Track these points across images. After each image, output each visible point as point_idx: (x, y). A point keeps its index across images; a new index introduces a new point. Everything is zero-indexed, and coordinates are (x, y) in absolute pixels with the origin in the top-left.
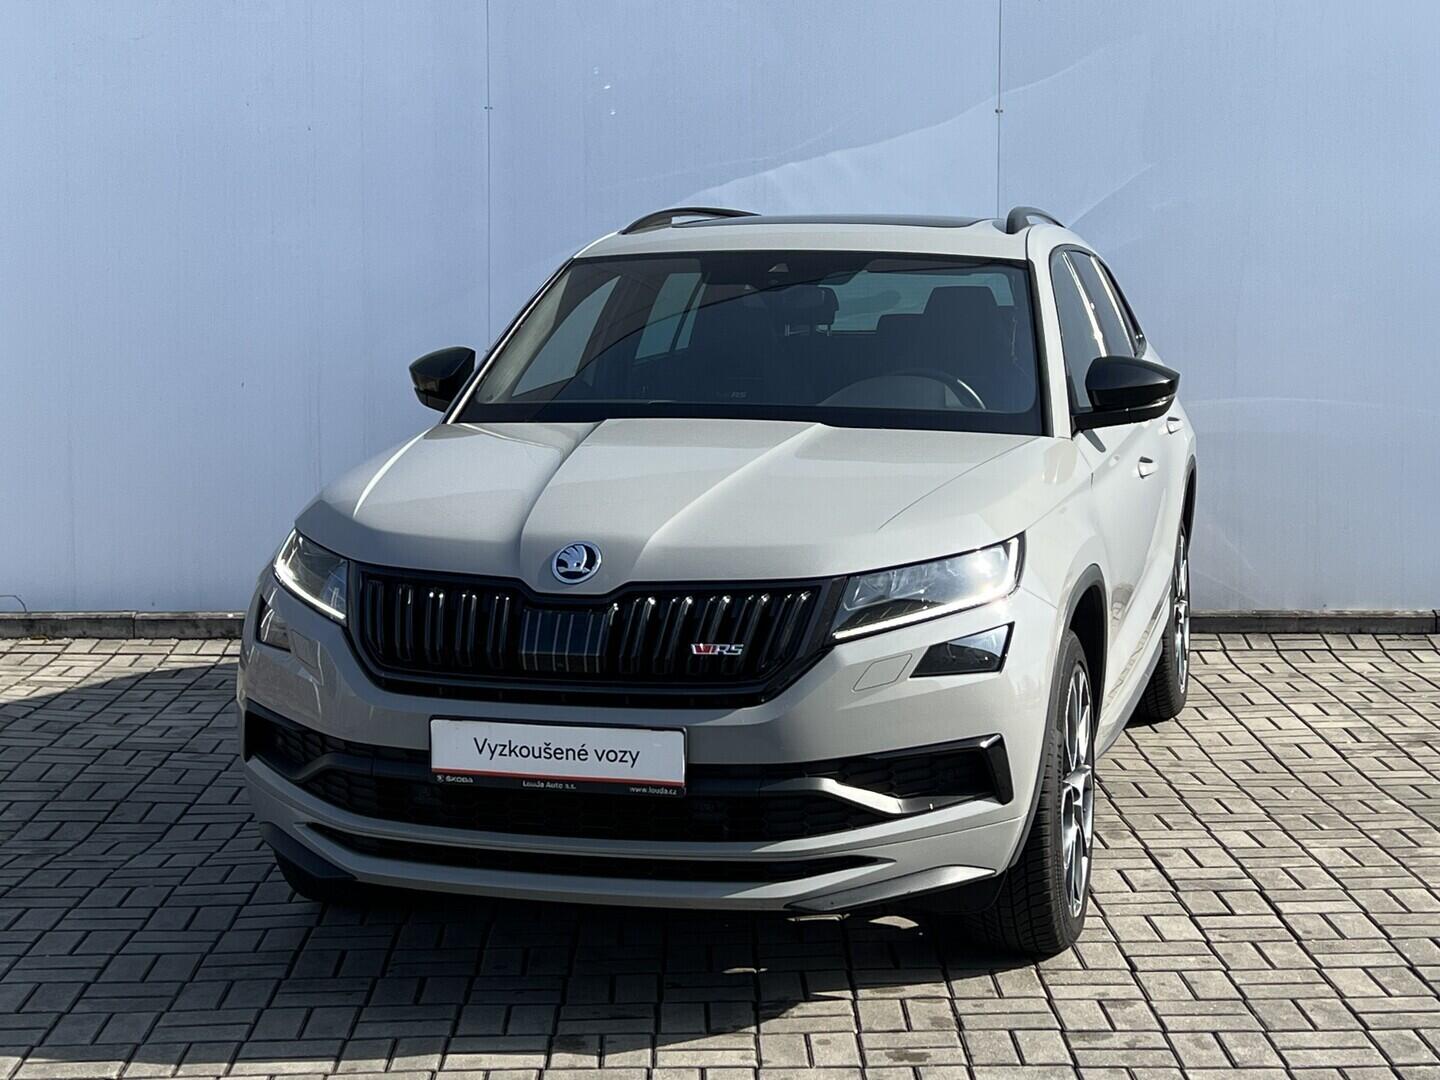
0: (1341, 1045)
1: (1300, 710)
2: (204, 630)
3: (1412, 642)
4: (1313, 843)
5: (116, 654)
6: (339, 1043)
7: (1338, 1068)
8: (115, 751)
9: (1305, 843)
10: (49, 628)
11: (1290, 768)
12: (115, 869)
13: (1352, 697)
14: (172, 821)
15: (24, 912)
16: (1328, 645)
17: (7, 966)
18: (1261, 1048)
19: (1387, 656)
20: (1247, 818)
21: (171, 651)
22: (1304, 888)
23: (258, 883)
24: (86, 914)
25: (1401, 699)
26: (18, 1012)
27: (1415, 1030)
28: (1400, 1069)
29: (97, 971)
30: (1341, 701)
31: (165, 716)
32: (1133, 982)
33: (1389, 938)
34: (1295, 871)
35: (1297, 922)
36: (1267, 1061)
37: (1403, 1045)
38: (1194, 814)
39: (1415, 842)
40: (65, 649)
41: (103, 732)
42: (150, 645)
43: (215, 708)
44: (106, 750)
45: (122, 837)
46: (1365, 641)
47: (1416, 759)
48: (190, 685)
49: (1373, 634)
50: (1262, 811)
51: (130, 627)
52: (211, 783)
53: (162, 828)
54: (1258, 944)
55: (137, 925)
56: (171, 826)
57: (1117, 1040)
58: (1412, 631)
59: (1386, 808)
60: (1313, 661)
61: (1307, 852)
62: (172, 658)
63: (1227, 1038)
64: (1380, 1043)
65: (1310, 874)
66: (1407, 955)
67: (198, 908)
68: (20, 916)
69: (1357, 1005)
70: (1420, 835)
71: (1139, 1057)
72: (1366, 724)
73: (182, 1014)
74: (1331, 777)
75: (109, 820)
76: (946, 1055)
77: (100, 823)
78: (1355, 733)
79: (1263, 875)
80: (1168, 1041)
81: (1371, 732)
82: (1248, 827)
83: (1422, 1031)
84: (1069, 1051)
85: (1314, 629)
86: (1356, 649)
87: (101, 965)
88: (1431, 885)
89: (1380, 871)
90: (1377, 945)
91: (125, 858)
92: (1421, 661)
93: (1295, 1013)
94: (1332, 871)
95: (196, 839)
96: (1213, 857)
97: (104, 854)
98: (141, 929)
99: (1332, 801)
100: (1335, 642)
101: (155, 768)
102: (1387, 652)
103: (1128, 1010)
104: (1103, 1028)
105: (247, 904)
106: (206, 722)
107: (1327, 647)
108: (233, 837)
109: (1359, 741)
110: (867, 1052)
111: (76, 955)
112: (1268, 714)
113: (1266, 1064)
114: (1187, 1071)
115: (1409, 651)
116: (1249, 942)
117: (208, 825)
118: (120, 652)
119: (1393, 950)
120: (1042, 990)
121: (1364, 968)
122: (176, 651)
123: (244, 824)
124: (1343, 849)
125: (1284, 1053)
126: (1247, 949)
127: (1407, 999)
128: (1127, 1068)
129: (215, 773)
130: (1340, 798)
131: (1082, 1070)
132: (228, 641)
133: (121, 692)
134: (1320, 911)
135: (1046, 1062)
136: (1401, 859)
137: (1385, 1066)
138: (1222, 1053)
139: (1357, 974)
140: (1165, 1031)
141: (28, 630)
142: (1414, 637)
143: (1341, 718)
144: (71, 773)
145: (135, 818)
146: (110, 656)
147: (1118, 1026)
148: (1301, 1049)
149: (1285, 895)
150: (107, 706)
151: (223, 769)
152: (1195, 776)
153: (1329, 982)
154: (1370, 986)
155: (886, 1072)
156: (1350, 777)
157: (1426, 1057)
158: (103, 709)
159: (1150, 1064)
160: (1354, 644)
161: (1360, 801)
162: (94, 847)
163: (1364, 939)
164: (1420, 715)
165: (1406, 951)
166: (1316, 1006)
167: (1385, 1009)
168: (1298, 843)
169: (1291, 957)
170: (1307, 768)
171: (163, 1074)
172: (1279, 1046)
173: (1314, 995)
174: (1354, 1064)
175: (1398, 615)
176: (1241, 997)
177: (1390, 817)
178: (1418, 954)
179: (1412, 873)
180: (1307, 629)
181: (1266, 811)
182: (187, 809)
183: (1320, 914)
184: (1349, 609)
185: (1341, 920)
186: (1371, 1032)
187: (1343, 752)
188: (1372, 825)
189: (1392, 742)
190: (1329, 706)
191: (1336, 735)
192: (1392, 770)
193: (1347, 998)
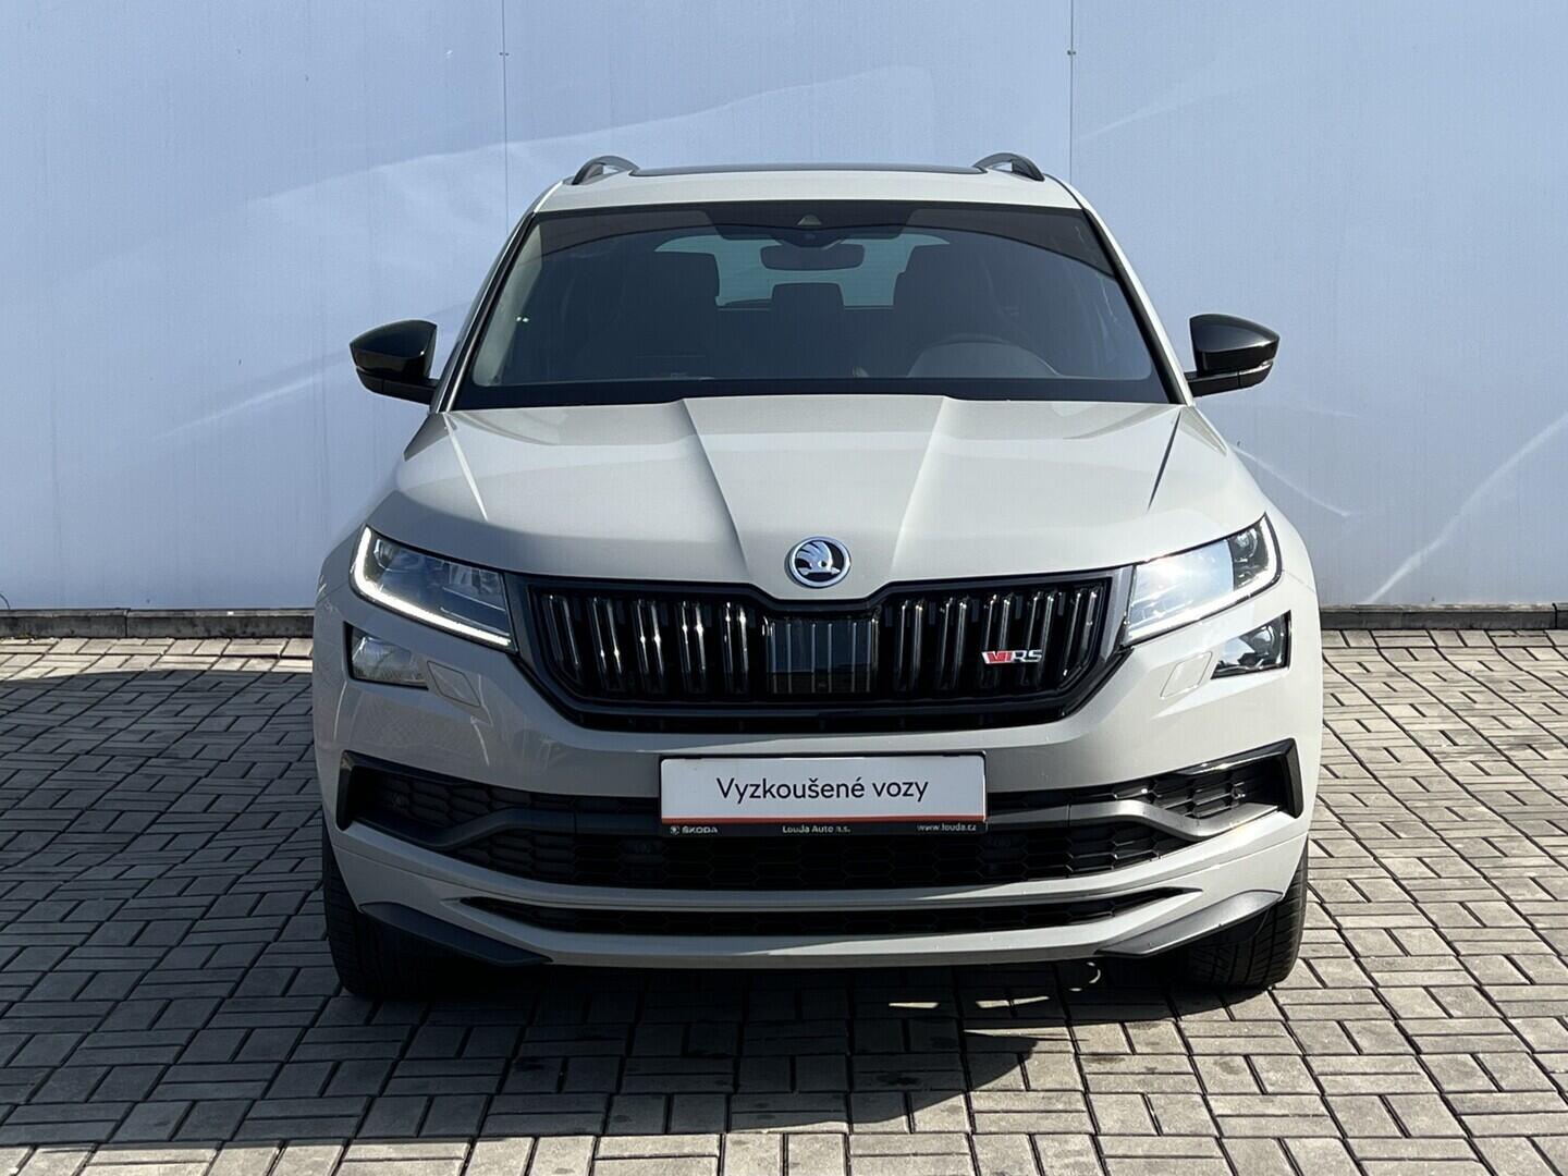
0: (1387, 1071)
1: (1394, 710)
2: (203, 629)
3: (1528, 639)
4: (1388, 853)
5: (105, 654)
7: (1380, 1096)
8: (87, 757)
9: (1377, 852)
10: (36, 628)
11: (1375, 773)
12: (65, 881)
13: (1452, 697)
14: (139, 831)
16: (1434, 642)
18: (1296, 1072)
19: (1499, 653)
20: (1318, 826)
21: (166, 651)
22: (1369, 901)
23: (218, 896)
24: (24, 929)
25: (1509, 699)
27: (1473, 1055)
28: (1450, 1097)
29: (25, 989)
30: (1441, 702)
31: (149, 720)
33: (1458, 955)
34: (1361, 883)
35: (1356, 936)
36: (1301, 1087)
37: (1457, 1070)
39: (1501, 852)
40: (51, 649)
41: (78, 737)
42: (144, 644)
43: (206, 710)
44: (79, 755)
45: (82, 848)
46: (1475, 638)
47: (1517, 763)
48: (181, 687)
49: (1486, 630)
50: (1336, 819)
51: (122, 626)
52: (186, 791)
53: (127, 839)
55: (78, 940)
56: (138, 836)
57: (1136, 1064)
58: (1529, 626)
59: (1474, 816)
60: (1416, 660)
61: (1379, 863)
62: (165, 658)
63: (1259, 1062)
64: (1432, 1068)
65: (1380, 886)
66: (1476, 974)
67: (148, 922)
69: (1410, 1028)
70: (1507, 844)
71: (1158, 1082)
72: (1467, 726)
73: (109, 1035)
74: (1418, 782)
75: (70, 829)
77: (60, 833)
78: (1451, 735)
79: (1326, 887)
80: (1193, 1064)
81: (1471, 734)
82: (1318, 836)
83: (1481, 1056)
84: (1080, 1075)
85: (1419, 625)
86: (1466, 646)
87: (31, 983)
88: (1512, 898)
89: (1457, 883)
90: (1445, 962)
91: (80, 869)
92: (1537, 659)
93: (1340, 1036)
94: (1404, 882)
95: (161, 849)
97: (58, 865)
98: (82, 945)
99: (1416, 807)
100: (1442, 639)
101: (129, 774)
102: (1500, 650)
103: (1152, 1031)
104: (1122, 1051)
105: (203, 917)
106: (192, 726)
107: (1433, 645)
108: (203, 847)
109: (1455, 744)
112: (1358, 716)
113: (1299, 1090)
114: (1210, 1097)
115: (1524, 648)
116: (1301, 958)
117: (176, 835)
118: (110, 652)
119: (1461, 968)
121: (1426, 988)
122: (171, 651)
123: (216, 833)
124: (1420, 859)
125: (1321, 1079)
127: (1468, 1020)
128: (1143, 1094)
129: (194, 779)
130: (1426, 804)
131: (1091, 1097)
132: (228, 640)
133: (104, 694)
134: (1386, 926)
135: (1053, 1087)
136: (1483, 871)
137: (1435, 1094)
138: (1251, 1078)
139: (1417, 995)
140: (1191, 1055)
141: (11, 629)
142: (1532, 633)
143: (1439, 720)
144: (37, 780)
145: (101, 827)
146: (98, 657)
147: (1139, 1049)
148: (1341, 1075)
150: (87, 710)
151: (203, 775)
153: (1384, 1002)
154: (1430, 1006)
157: (1481, 1083)
158: (82, 712)
159: (1170, 1090)
160: (1463, 641)
161: (1447, 808)
162: (47, 860)
163: (1430, 956)
164: (1527, 716)
165: (1475, 969)
166: (1364, 1028)
167: (1444, 1032)
168: (1371, 853)
169: (1346, 975)
170: (1393, 773)
171: (75, 1099)
172: (1316, 1070)
173: (1363, 1017)
174: (1398, 1091)
175: (1513, 609)
176: (1282, 1018)
177: (1478, 825)
178: (1488, 972)
179: (1493, 885)
180: (1412, 625)
181: (1339, 818)
182: (157, 818)
183: (1385, 929)
184: (1460, 603)
185: (1408, 935)
186: (1423, 1057)
187: (1435, 755)
188: (1456, 834)
189: (1491, 743)
190: (1428, 708)
191: (1431, 738)
192: (1487, 774)
193: (1401, 1019)
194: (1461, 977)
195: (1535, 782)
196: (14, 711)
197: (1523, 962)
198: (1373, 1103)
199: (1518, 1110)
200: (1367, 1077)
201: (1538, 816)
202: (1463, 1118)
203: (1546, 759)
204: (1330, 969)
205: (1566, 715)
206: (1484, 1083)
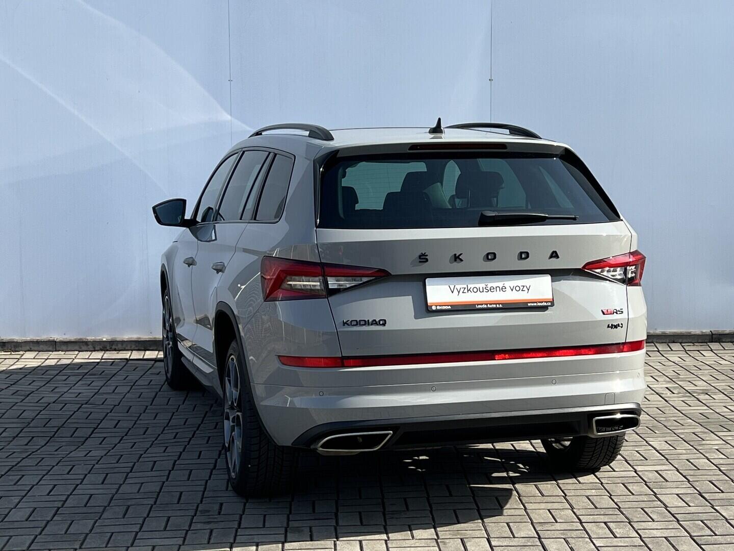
0: (666, 528)
2: (92, 347)
3: (700, 347)
4: (651, 439)
5: (47, 359)
6: (185, 531)
7: (665, 538)
8: (54, 404)
9: (647, 439)
10: (13, 346)
12: (63, 458)
13: (670, 373)
14: (88, 436)
15: (22, 477)
16: (657, 348)
17: (18, 500)
18: (627, 529)
19: (688, 354)
21: (75, 357)
22: (647, 460)
23: (135, 463)
25: (695, 373)
26: (27, 520)
27: (702, 521)
28: (695, 538)
29: (62, 502)
30: (665, 375)
31: (77, 388)
32: (565, 501)
33: (689, 481)
34: (643, 452)
35: (643, 474)
37: (696, 527)
39: (701, 438)
40: (21, 357)
41: (47, 395)
42: (64, 354)
43: (101, 383)
44: (50, 404)
45: (64, 444)
46: (676, 347)
47: (702, 401)
48: (87, 373)
49: (680, 343)
51: (54, 345)
52: (104, 419)
53: (83, 440)
54: (626, 484)
55: (78, 482)
56: (87, 438)
57: (558, 526)
58: (700, 341)
59: (686, 423)
60: (650, 357)
61: (648, 444)
62: (76, 360)
63: (611, 525)
64: (685, 527)
65: (650, 453)
66: (698, 489)
67: (107, 474)
68: (20, 479)
69: (673, 511)
70: (704, 435)
71: (569, 534)
72: (677, 385)
73: (106, 520)
74: (660, 410)
75: (56, 436)
76: (477, 534)
78: (671, 390)
80: (583, 526)
81: (680, 389)
83: (705, 521)
84: (536, 531)
85: (650, 341)
86: (671, 350)
87: (64, 500)
88: (709, 457)
89: (684, 452)
90: (684, 484)
91: (68, 453)
92: (704, 356)
93: (643, 514)
94: (660, 452)
95: (100, 444)
97: (55, 451)
98: (81, 484)
99: (661, 420)
100: (662, 347)
102: (688, 352)
103: (563, 513)
104: (551, 521)
105: (131, 472)
106: (97, 390)
107: (657, 350)
108: (119, 443)
109: (674, 393)
110: (439, 532)
111: (51, 495)
113: (630, 536)
114: (592, 539)
115: (698, 351)
116: (621, 483)
117: (105, 438)
118: (50, 357)
119: (691, 486)
120: (522, 505)
121: (677, 495)
122: (78, 357)
123: (123, 437)
124: (666, 442)
125: (639, 531)
126: (620, 486)
127: (697, 507)
129: (105, 414)
130: (665, 419)
131: (542, 540)
132: (104, 352)
133: (52, 377)
134: (655, 470)
135: (525, 536)
136: (694, 446)
137: (687, 536)
138: (609, 532)
139: (674, 497)
140: (581, 523)
141: (2, 347)
142: (701, 344)
143: (664, 383)
144: (34, 414)
145: (69, 435)
146: (45, 360)
147: (558, 521)
148: (647, 529)
150: (46, 384)
151: (109, 411)
153: (660, 500)
154: (680, 502)
155: (448, 541)
156: (669, 410)
158: (45, 385)
159: (575, 537)
160: (671, 348)
161: (674, 420)
162: (50, 448)
163: (677, 481)
164: (704, 381)
165: (697, 487)
166: (653, 511)
167: (687, 512)
169: (642, 490)
170: (648, 406)
172: (636, 528)
173: (652, 506)
174: (673, 536)
175: (693, 333)
176: (617, 507)
177: (690, 427)
178: (703, 488)
179: (700, 452)
182: (93, 431)
183: (656, 471)
184: (668, 331)
185: (666, 473)
186: (680, 522)
187: (665, 398)
188: (680, 431)
189: (689, 393)
190: (659, 378)
191: (662, 391)
192: (690, 406)
193: (668, 507)
194: (692, 491)
195: (711, 409)
196: (13, 384)
197: (717, 484)
198: (663, 541)
199: (725, 543)
200: (659, 530)
201: (715, 423)
202: (702, 546)
203: (715, 399)
205: (722, 380)
206: (709, 532)
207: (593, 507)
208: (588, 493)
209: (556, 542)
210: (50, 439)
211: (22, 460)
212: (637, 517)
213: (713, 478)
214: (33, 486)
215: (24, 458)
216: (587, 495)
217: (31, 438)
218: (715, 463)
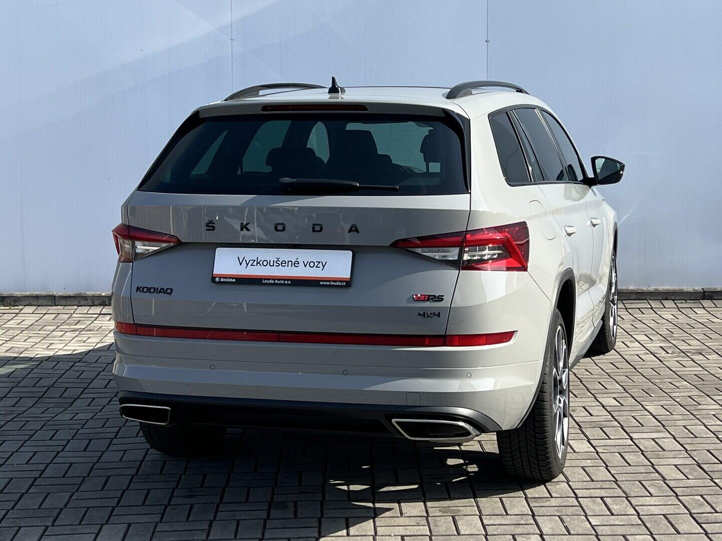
0: (665, 504)
1: (638, 337)
2: (91, 302)
3: (693, 304)
4: (647, 403)
5: (46, 314)
7: (664, 515)
8: (46, 362)
9: (643, 403)
10: (12, 301)
11: (635, 366)
12: (48, 421)
13: (663, 331)
14: (77, 397)
15: (3, 443)
18: (624, 505)
19: (681, 311)
20: (614, 391)
21: (74, 312)
22: (643, 426)
23: (121, 428)
24: (34, 443)
25: (688, 332)
26: (1, 493)
27: (701, 496)
28: (694, 515)
29: (40, 472)
30: (659, 334)
31: (72, 344)
33: (686, 450)
34: (638, 418)
35: (640, 442)
37: (696, 503)
38: (588, 390)
39: (697, 403)
40: (20, 311)
41: (41, 353)
42: (63, 309)
43: (97, 340)
44: (42, 361)
45: (51, 405)
46: (669, 304)
47: (696, 361)
48: (84, 329)
49: (673, 300)
50: (621, 388)
51: (53, 300)
52: (95, 378)
53: (71, 400)
54: (622, 454)
55: (60, 448)
56: (76, 399)
57: (553, 502)
58: (692, 298)
59: (683, 386)
60: (643, 314)
61: (644, 408)
62: (74, 315)
63: (608, 500)
64: (684, 502)
65: (646, 419)
66: (696, 459)
67: (91, 440)
68: (1, 445)
69: (672, 484)
70: (700, 399)
71: (564, 510)
72: (671, 345)
73: (84, 493)
74: (654, 370)
75: (44, 396)
76: (468, 510)
78: (666, 349)
79: (623, 420)
80: (579, 502)
81: (674, 348)
82: (615, 396)
83: (705, 496)
84: (530, 508)
85: (644, 298)
86: (665, 307)
87: (42, 469)
88: (706, 424)
89: (681, 417)
90: (680, 454)
91: (53, 415)
92: (697, 314)
93: (641, 488)
94: (657, 417)
95: (88, 406)
96: (597, 410)
97: (42, 413)
98: (62, 451)
99: (656, 382)
100: (654, 304)
101: (67, 370)
102: (680, 309)
103: (558, 487)
104: (546, 496)
105: (115, 438)
106: (92, 347)
107: (650, 307)
108: (108, 404)
109: (668, 353)
110: (429, 509)
111: (30, 464)
112: (622, 340)
113: (627, 513)
114: (588, 517)
115: (691, 308)
116: (617, 452)
117: (94, 398)
118: (48, 312)
119: (689, 456)
121: (675, 465)
122: (77, 312)
123: (112, 398)
124: (662, 406)
125: (637, 508)
126: (616, 456)
127: (696, 480)
128: (559, 516)
129: (97, 372)
130: (660, 381)
131: (536, 517)
132: (102, 307)
133: (48, 332)
134: (652, 437)
135: (518, 513)
136: (691, 411)
137: (687, 514)
138: (605, 508)
139: (672, 468)
140: (577, 498)
142: (694, 301)
143: (658, 342)
144: (25, 373)
145: (58, 395)
146: (43, 315)
147: (553, 495)
148: (645, 506)
149: (634, 429)
150: (42, 340)
151: (101, 370)
152: (587, 371)
153: (658, 472)
154: (678, 474)
155: (439, 519)
156: (664, 371)
157: (707, 509)
158: (40, 341)
159: (570, 514)
160: (664, 306)
162: (37, 411)
163: (674, 451)
164: (698, 340)
165: (695, 457)
166: (651, 484)
167: (686, 486)
168: (640, 404)
169: (639, 460)
170: (643, 367)
171: (74, 524)
172: (634, 504)
173: (650, 479)
174: (672, 513)
175: (685, 290)
176: (614, 480)
177: (685, 390)
178: (701, 458)
179: (696, 418)
180: (640, 298)
181: (623, 388)
182: (83, 391)
183: (652, 439)
184: (661, 288)
185: (663, 442)
186: (679, 497)
187: (660, 358)
188: (676, 394)
189: (683, 352)
190: (653, 336)
191: (657, 350)
192: (685, 367)
193: (666, 480)
194: (690, 461)
195: (706, 370)
196: (9, 341)
197: (716, 453)
198: (661, 519)
200: (657, 507)
201: (710, 386)
202: (702, 525)
203: (709, 359)
204: (631, 457)
205: (715, 339)
206: (709, 509)
207: (589, 480)
208: (584, 463)
209: (550, 520)
210: (39, 399)
211: (6, 423)
212: (635, 492)
213: (711, 447)
214: (14, 453)
215: (8, 421)
216: (582, 465)
217: (19, 398)
218: (713, 431)
